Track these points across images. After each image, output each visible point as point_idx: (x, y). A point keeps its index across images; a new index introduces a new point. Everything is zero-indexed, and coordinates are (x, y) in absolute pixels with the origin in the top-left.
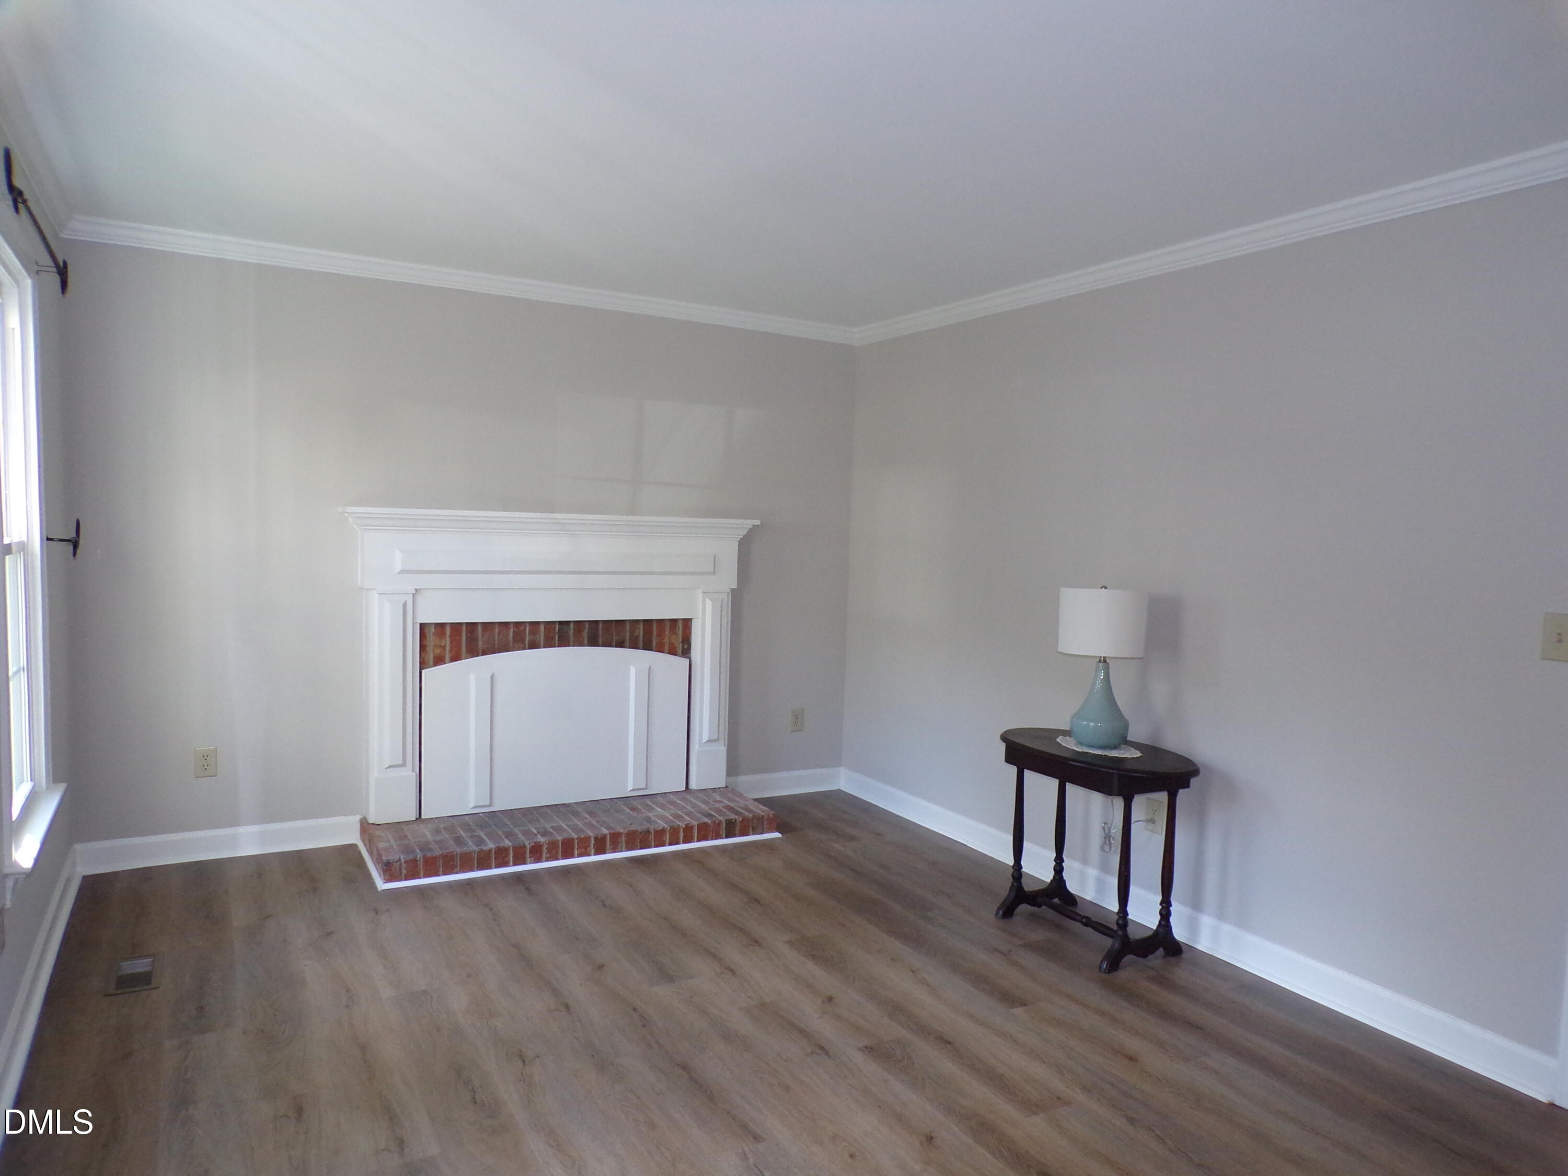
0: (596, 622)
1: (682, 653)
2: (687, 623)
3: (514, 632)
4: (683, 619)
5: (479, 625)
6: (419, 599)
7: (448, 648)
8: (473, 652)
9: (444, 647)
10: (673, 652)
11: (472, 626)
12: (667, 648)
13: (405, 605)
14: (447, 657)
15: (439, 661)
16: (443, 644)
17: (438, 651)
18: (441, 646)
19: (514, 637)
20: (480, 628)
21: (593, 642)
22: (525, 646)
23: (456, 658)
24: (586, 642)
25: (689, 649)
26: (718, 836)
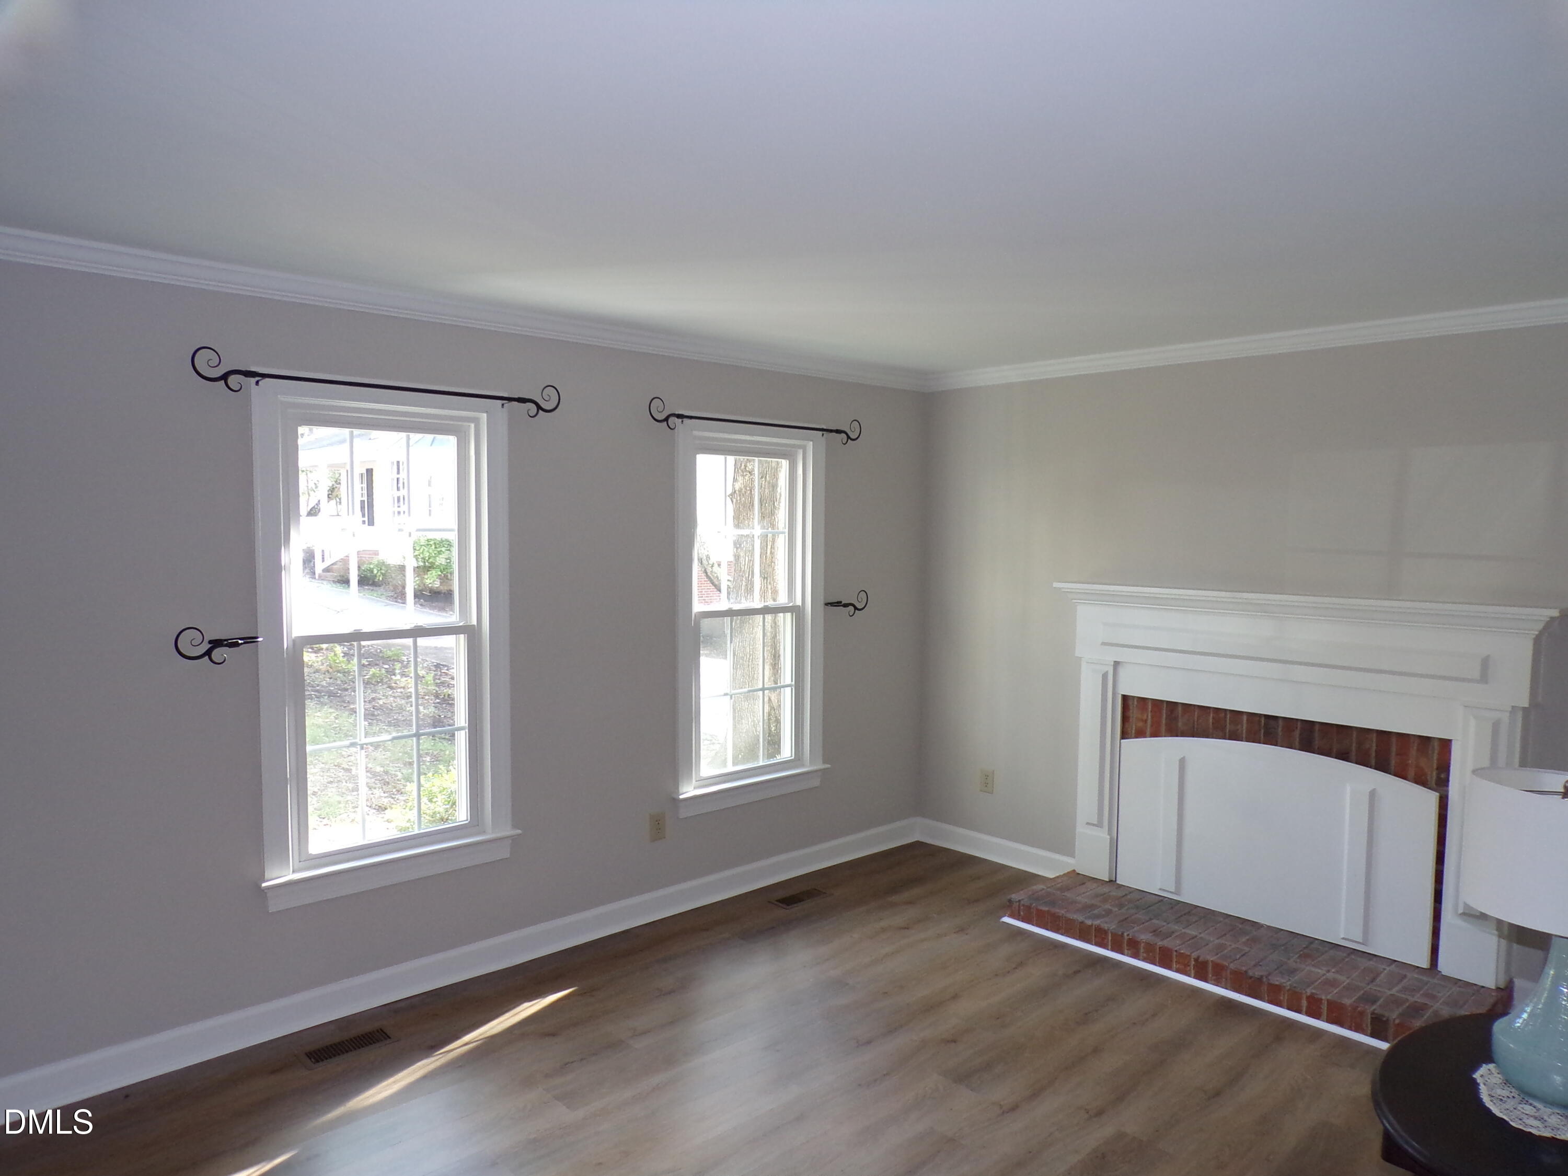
0: (1312, 723)
1: (1436, 784)
2: (1446, 745)
3: (1213, 718)
4: (1440, 739)
5: (1180, 705)
6: (1122, 672)
7: (1149, 722)
8: (1173, 732)
9: (1146, 721)
10: (1421, 780)
11: (1172, 705)
12: (1411, 773)
13: (1105, 676)
14: (1148, 732)
15: (1140, 734)
16: (1145, 717)
17: (1140, 724)
18: (1142, 720)
19: (1213, 723)
20: (1180, 708)
21: (1307, 746)
22: (1225, 733)
23: (1155, 734)
24: (1297, 743)
25: (1447, 781)
26: (1358, 1029)
